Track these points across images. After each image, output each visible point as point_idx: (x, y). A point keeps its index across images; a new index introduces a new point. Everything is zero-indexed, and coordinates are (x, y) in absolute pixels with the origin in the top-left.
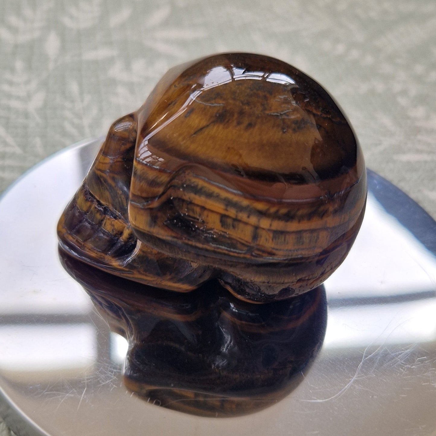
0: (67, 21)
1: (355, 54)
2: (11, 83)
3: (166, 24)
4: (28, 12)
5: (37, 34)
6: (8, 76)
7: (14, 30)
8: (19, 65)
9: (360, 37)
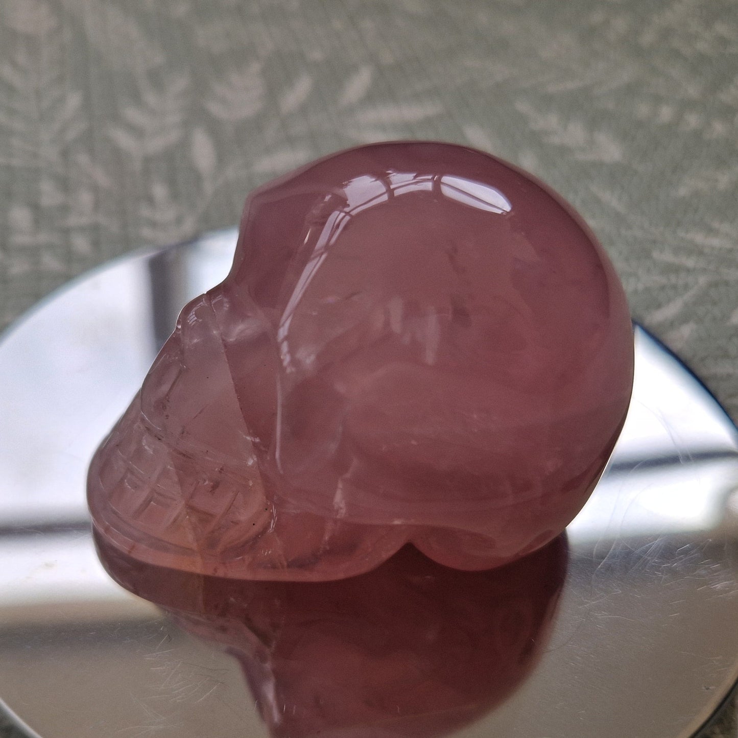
0: (215, 109)
1: (693, 120)
2: (153, 224)
3: (370, 98)
4: (151, 98)
5: (174, 136)
6: (145, 212)
7: (137, 132)
8: (159, 191)
9: (692, 90)
